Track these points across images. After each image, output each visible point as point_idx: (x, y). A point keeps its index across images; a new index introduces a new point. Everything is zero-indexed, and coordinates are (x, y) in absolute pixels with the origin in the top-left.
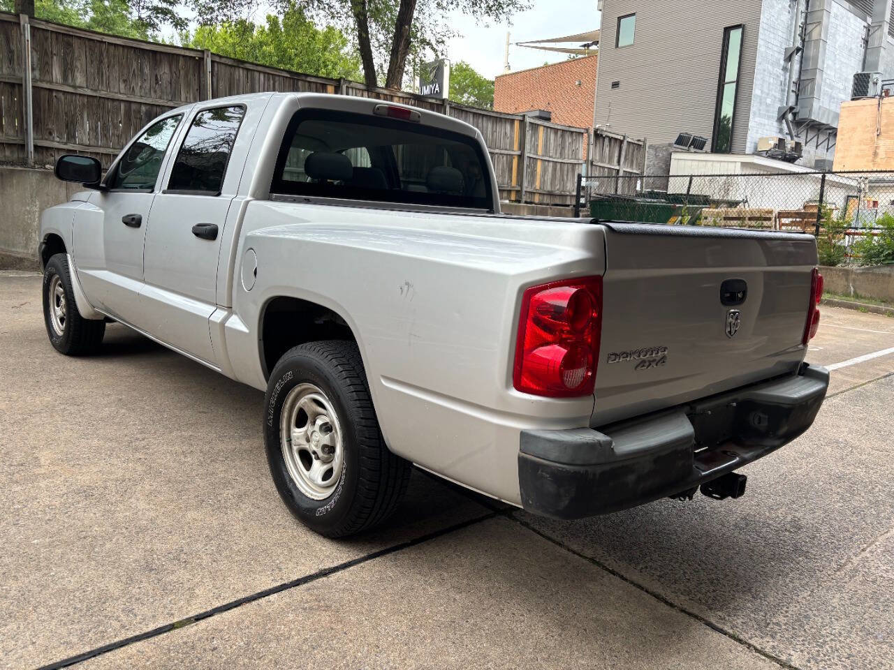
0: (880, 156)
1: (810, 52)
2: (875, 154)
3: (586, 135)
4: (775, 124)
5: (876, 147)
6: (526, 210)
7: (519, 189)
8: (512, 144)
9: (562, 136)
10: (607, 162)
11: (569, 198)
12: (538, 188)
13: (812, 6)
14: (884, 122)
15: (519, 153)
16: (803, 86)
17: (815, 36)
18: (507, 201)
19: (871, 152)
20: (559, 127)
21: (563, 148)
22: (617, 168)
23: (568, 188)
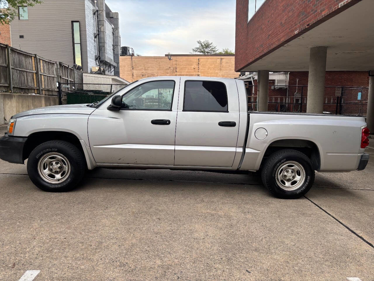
0: (134, 76)
1: (101, 35)
2: (133, 75)
3: (55, 64)
4: (95, 61)
5: (133, 73)
6: (43, 98)
7: (38, 88)
8: (32, 68)
9: (48, 65)
10: (64, 76)
11: (54, 92)
12: (43, 88)
13: (99, 19)
14: (134, 64)
15: (35, 72)
16: (101, 48)
17: (102, 30)
18: (34, 94)
19: (131, 75)
20: (47, 61)
21: (49, 70)
22: (67, 79)
23: (53, 88)
